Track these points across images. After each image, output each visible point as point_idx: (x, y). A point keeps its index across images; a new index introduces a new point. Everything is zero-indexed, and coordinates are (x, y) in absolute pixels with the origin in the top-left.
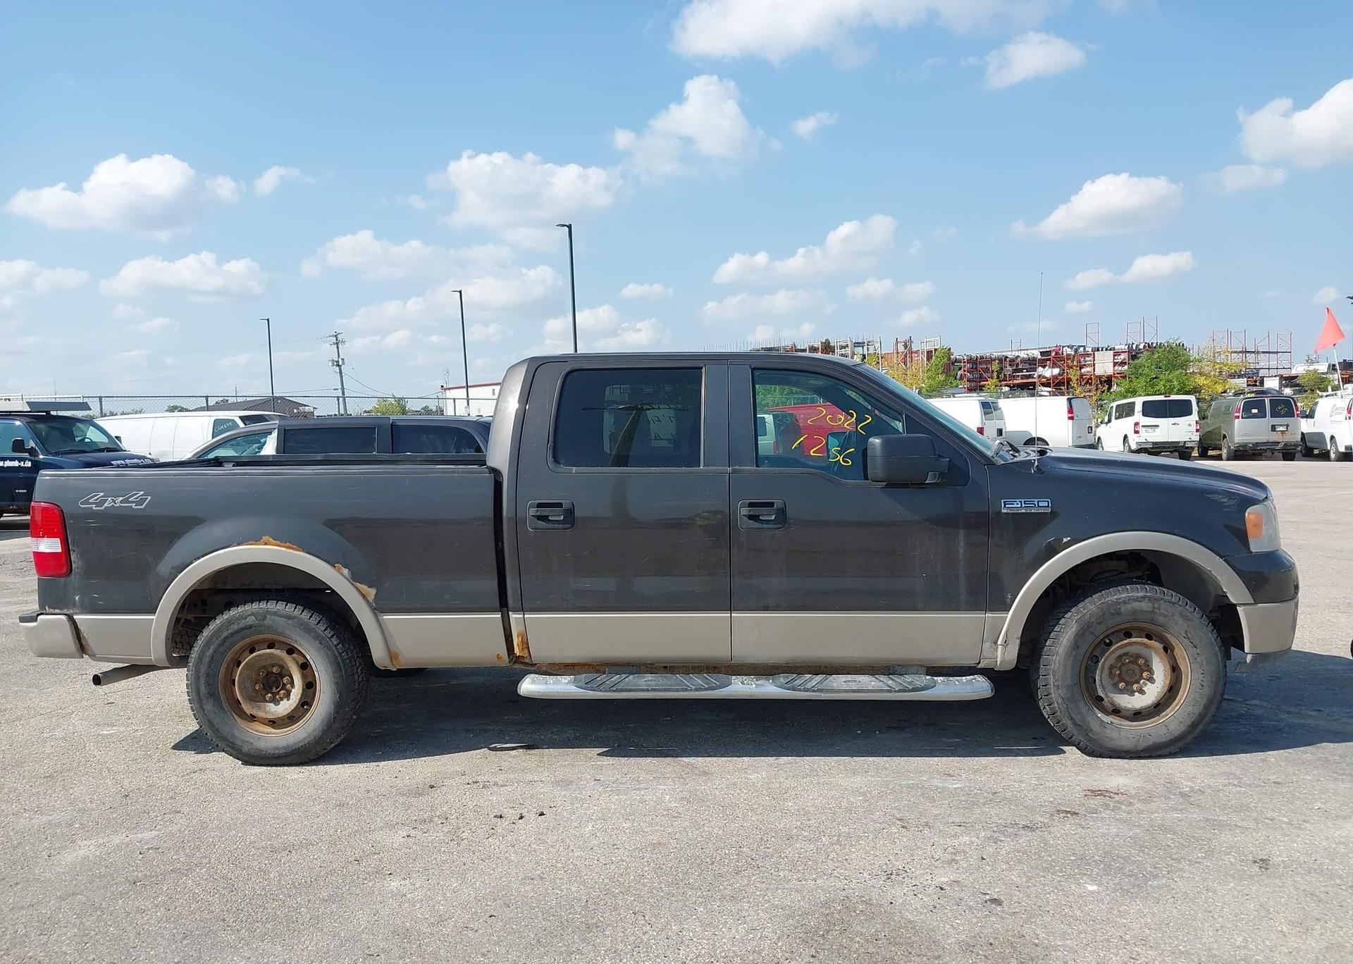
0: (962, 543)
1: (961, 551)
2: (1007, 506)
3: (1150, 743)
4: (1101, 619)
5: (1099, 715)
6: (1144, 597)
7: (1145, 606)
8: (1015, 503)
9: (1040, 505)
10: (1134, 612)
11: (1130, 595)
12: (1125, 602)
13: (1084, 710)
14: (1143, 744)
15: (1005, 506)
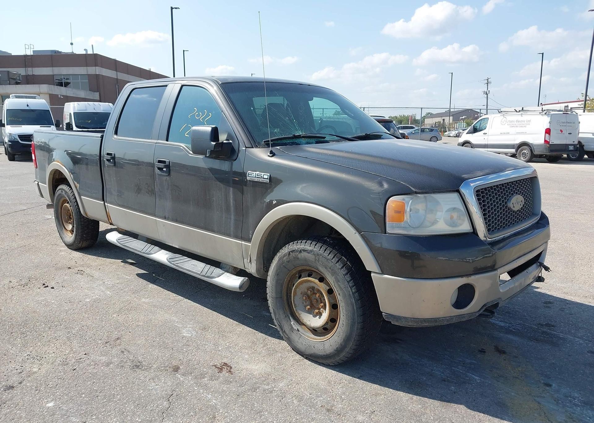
0: (232, 196)
1: (231, 201)
2: (249, 175)
3: (312, 353)
4: (288, 259)
5: (292, 323)
6: (311, 251)
7: (310, 257)
8: (253, 174)
9: (264, 177)
10: (305, 260)
11: (305, 247)
12: (301, 252)
13: (282, 316)
14: (309, 352)
15: (248, 176)
